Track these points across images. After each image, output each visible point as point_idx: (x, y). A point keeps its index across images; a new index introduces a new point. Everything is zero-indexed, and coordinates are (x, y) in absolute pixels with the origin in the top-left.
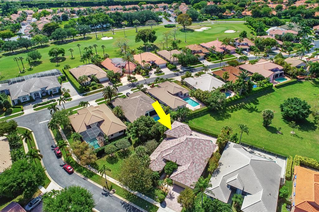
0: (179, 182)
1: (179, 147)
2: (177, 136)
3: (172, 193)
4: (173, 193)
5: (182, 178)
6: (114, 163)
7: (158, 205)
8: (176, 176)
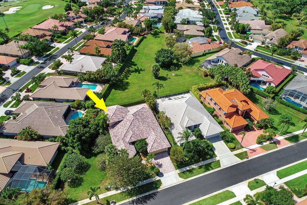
0: (158, 150)
1: (134, 125)
2: (122, 119)
7: (158, 178)
8: (152, 148)
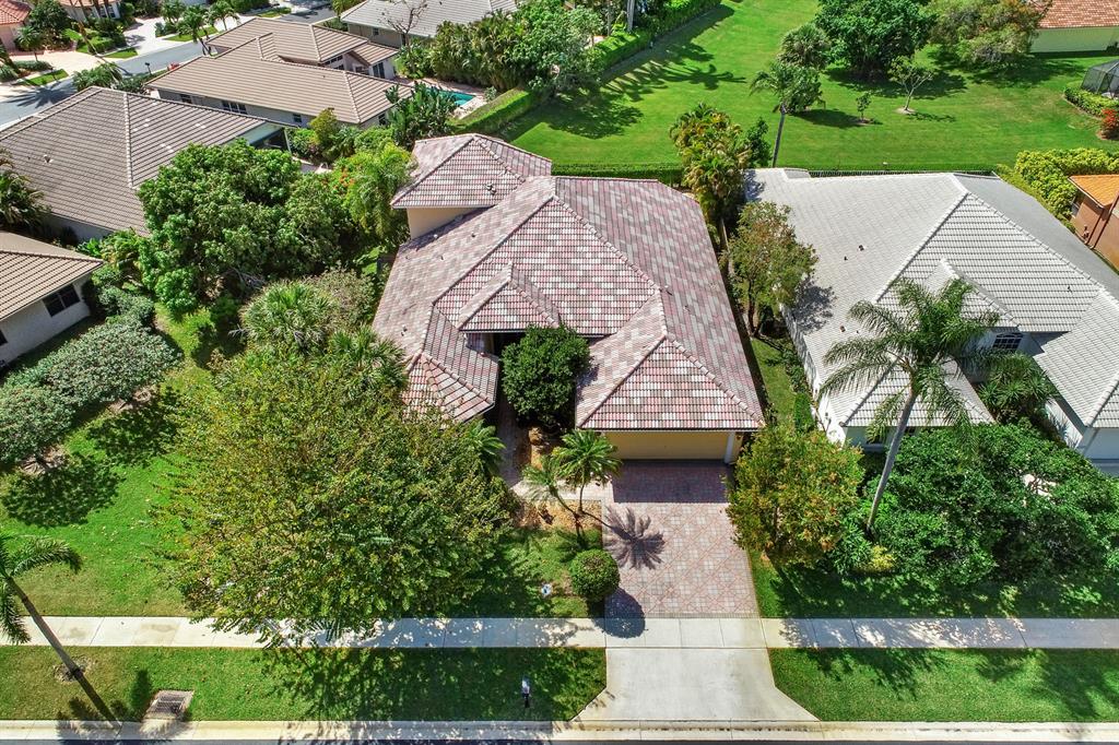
0: (655, 424)
3: (624, 520)
4: (631, 518)
5: (657, 394)
6: (84, 512)
7: (586, 634)
8: (614, 401)
